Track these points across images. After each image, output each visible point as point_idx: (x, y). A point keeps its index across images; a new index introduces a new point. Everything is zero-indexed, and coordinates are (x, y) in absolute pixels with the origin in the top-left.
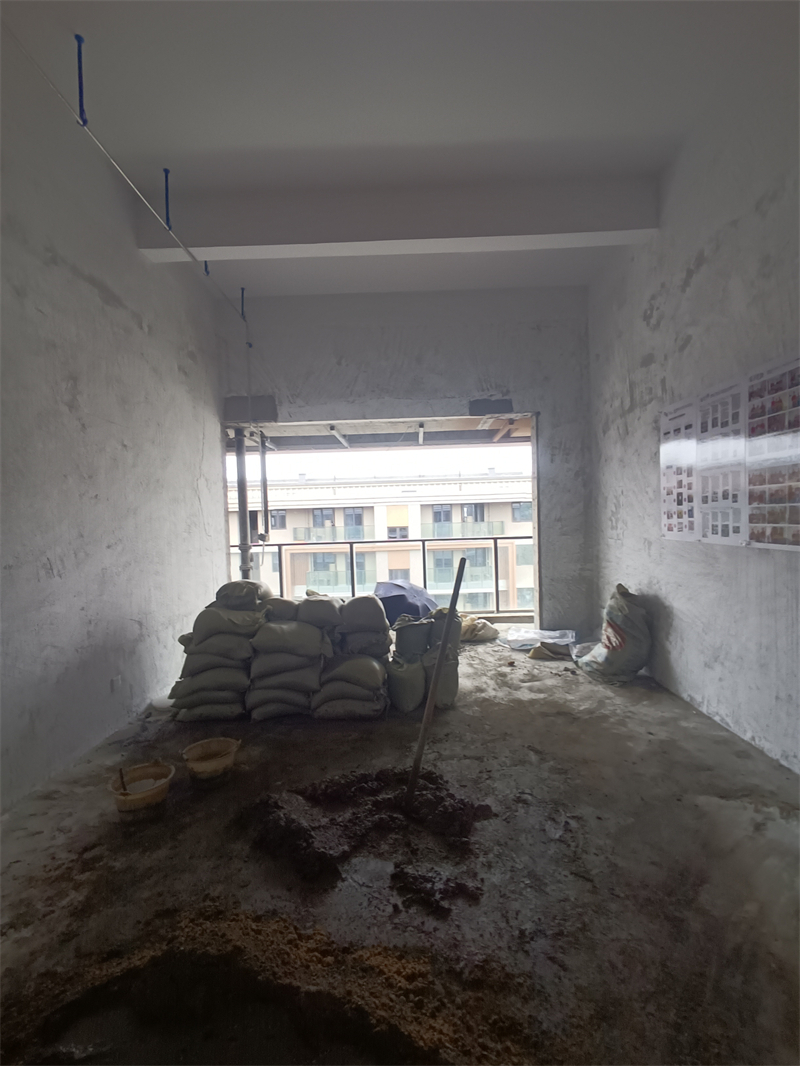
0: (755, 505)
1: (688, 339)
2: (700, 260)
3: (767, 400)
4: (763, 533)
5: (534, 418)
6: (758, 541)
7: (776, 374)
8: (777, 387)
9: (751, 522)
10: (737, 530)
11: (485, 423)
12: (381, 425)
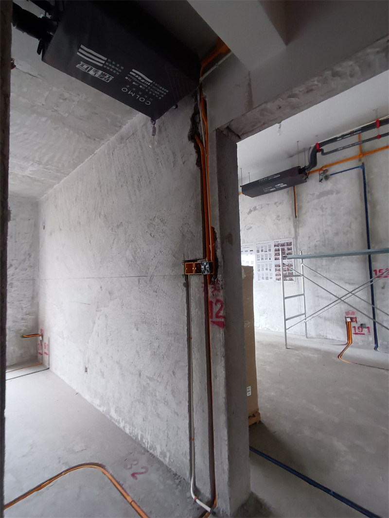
0: (277, 272)
1: (251, 227)
2: (255, 209)
3: (280, 248)
4: (280, 279)
6: (278, 280)
7: (283, 242)
8: (283, 245)
9: (276, 276)
10: (271, 278)
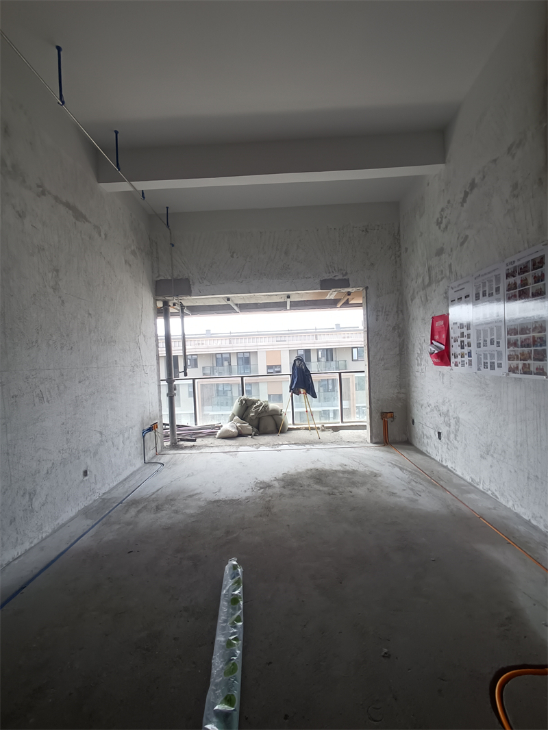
0: (511, 348)
1: (467, 237)
2: (473, 185)
3: (518, 279)
4: (517, 368)
5: (364, 290)
6: (514, 372)
7: (523, 261)
8: (524, 270)
9: (509, 359)
10: (500, 366)
11: (332, 295)
12: (261, 297)
